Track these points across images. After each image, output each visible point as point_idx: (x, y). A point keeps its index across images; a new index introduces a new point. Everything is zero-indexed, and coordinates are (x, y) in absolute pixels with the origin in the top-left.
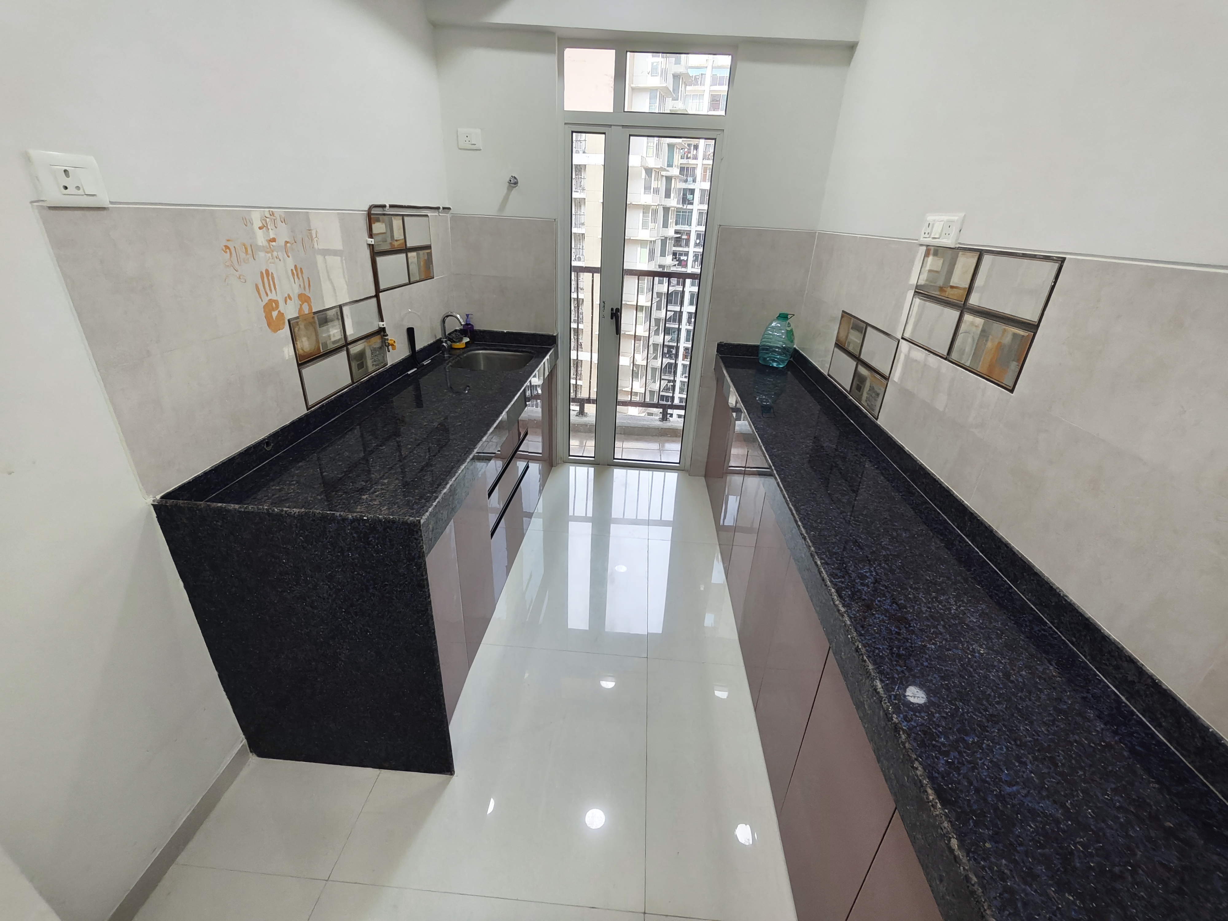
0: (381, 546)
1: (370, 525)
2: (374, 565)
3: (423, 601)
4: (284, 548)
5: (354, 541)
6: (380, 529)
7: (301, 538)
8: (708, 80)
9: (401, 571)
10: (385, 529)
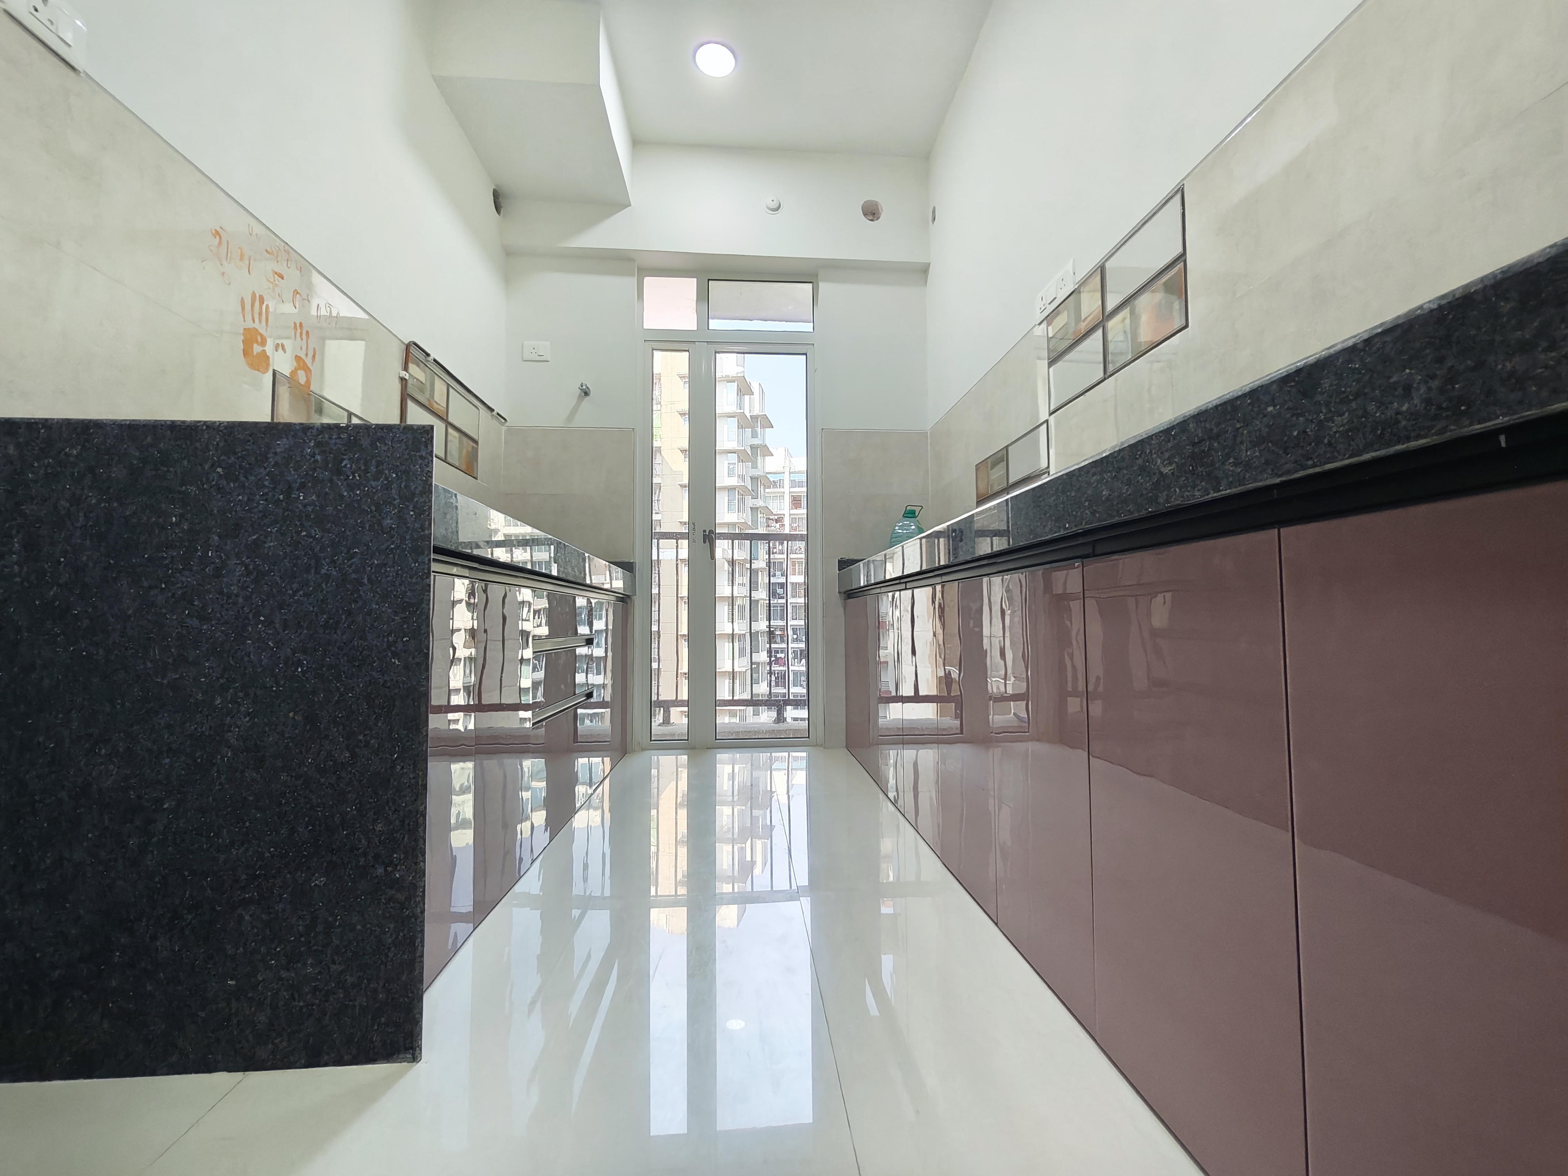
0: (359, 476)
1: (350, 436)
2: (341, 515)
3: (416, 583)
4: (179, 492)
5: (315, 470)
6: (365, 442)
7: (219, 470)
8: (787, 484)
9: (387, 522)
10: (373, 444)
